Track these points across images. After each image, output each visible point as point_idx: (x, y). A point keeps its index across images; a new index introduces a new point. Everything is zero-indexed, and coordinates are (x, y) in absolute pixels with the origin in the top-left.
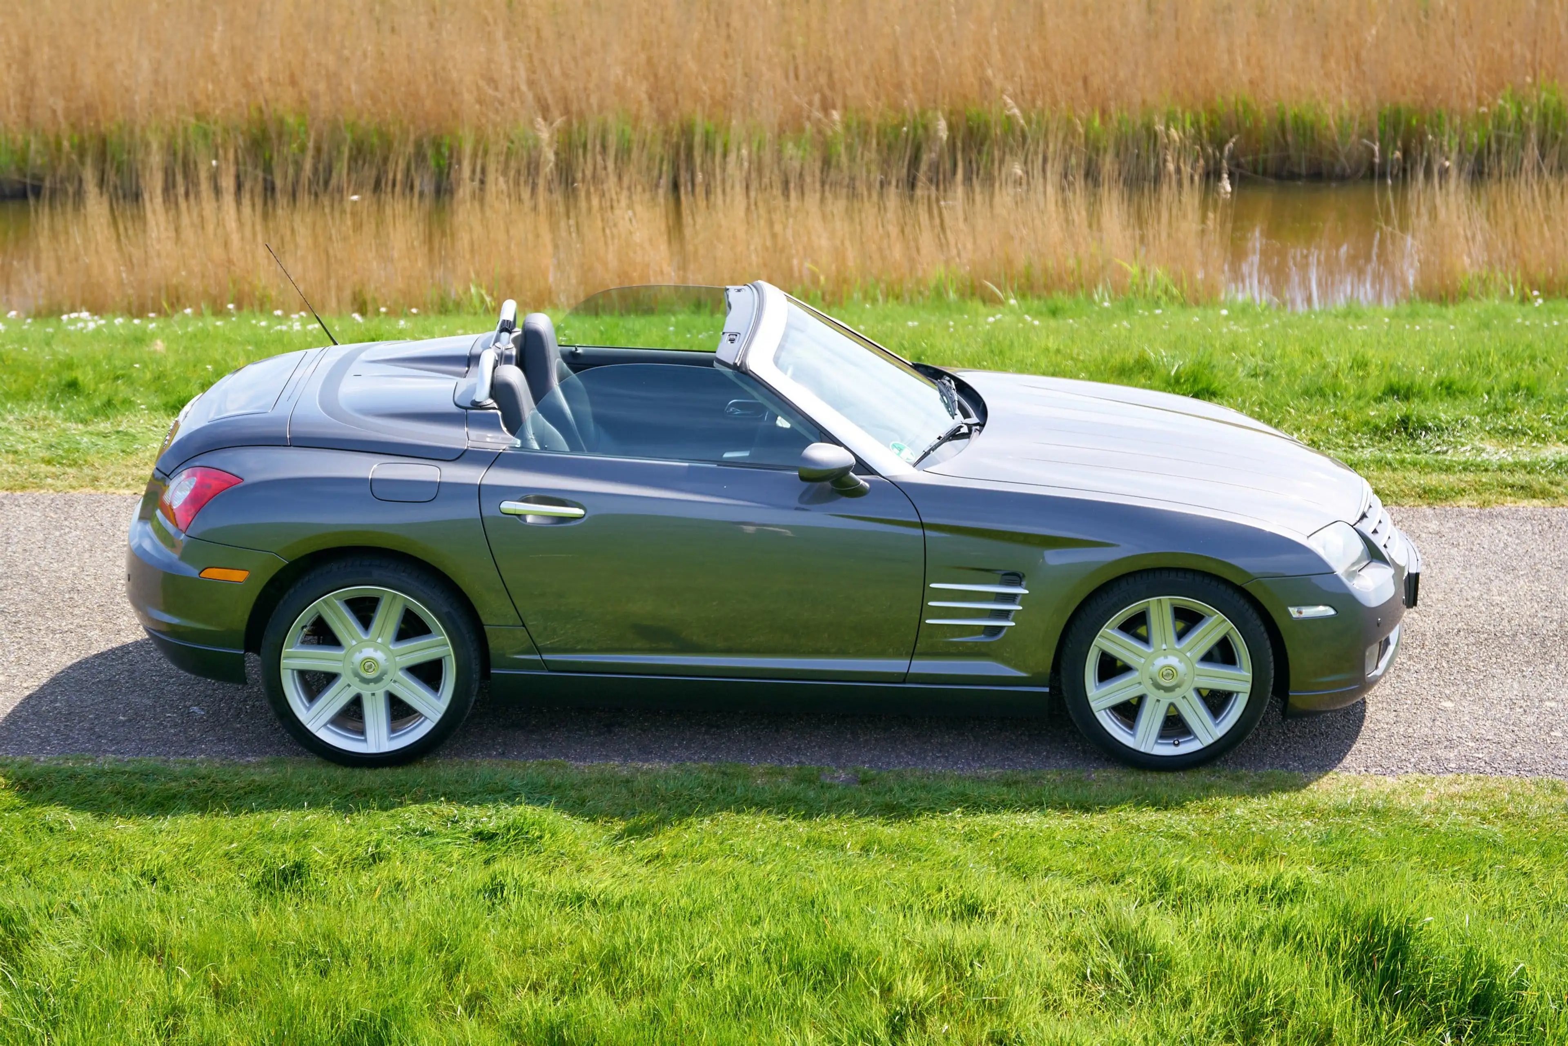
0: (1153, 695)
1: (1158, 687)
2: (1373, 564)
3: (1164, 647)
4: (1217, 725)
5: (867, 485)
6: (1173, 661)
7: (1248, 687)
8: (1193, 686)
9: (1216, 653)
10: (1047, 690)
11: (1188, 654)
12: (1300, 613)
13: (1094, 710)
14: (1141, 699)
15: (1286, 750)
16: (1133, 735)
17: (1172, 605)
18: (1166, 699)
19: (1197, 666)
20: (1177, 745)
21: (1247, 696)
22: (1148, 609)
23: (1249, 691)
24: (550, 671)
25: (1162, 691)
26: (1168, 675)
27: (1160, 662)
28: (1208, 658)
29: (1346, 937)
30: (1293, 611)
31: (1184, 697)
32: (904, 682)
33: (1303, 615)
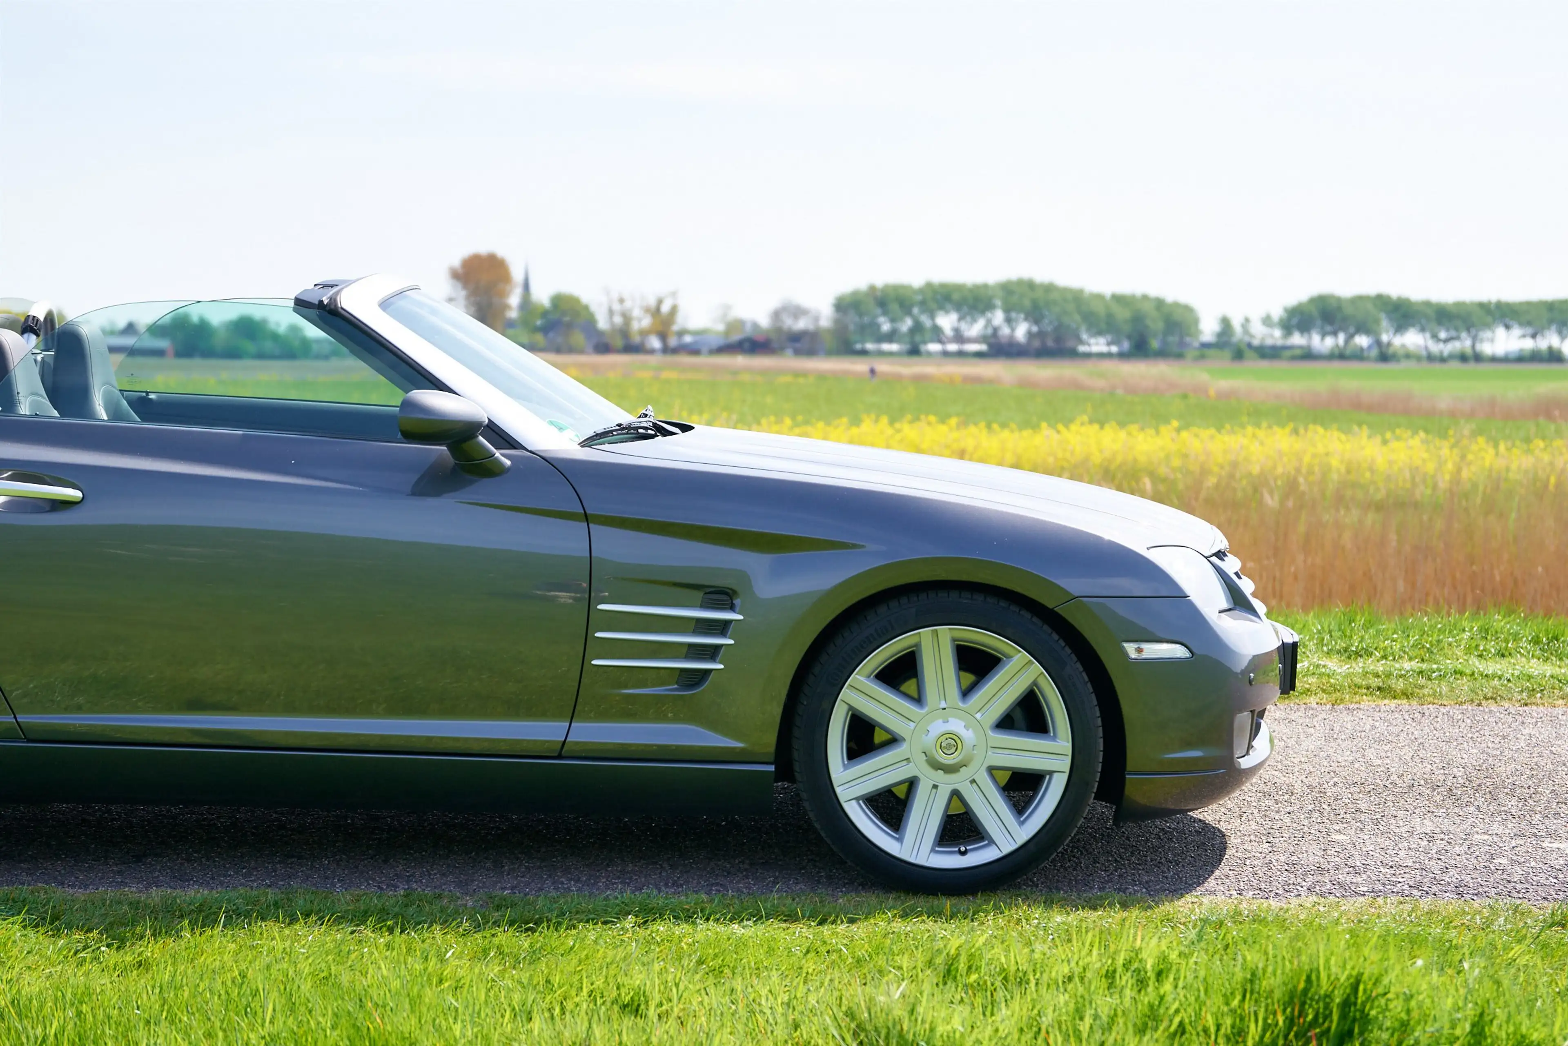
0: (927, 777)
1: (937, 766)
2: (1236, 613)
3: (943, 705)
4: (1022, 823)
5: (508, 463)
6: (956, 726)
7: (1064, 765)
8: (986, 765)
9: (1018, 716)
10: (772, 768)
11: (978, 716)
12: (1139, 650)
13: (842, 800)
14: (912, 784)
15: (1120, 876)
16: (900, 840)
17: (954, 640)
18: (948, 783)
19: (990, 733)
20: (963, 853)
21: (1065, 777)
22: (918, 645)
23: (1067, 770)
24: (29, 741)
25: (940, 772)
26: (949, 746)
27: (938, 728)
28: (1006, 723)
29: (1256, 1021)
30: (1131, 649)
31: (973, 781)
32: (560, 757)
33: (1145, 655)
